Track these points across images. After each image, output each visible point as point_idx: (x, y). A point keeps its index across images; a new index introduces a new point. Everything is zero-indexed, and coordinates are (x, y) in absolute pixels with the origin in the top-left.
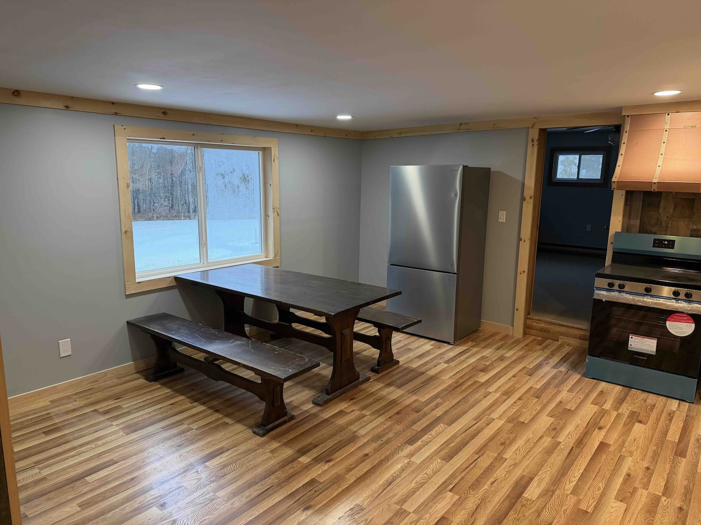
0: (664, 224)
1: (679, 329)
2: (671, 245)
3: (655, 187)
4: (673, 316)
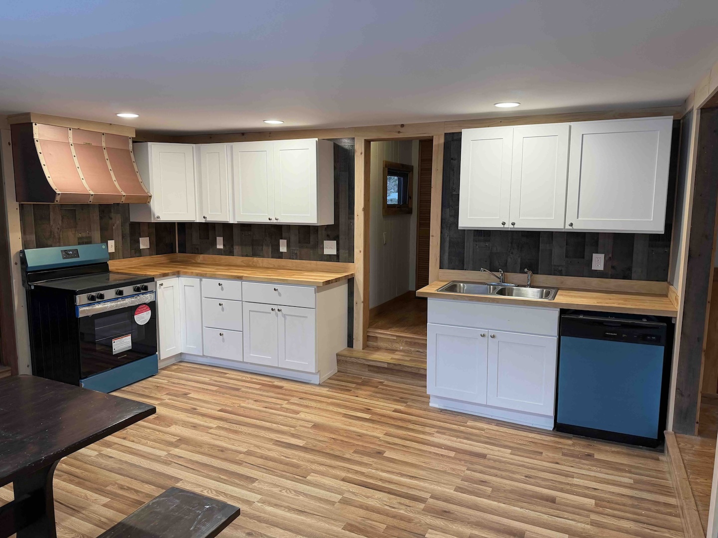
0: (56, 235)
1: (142, 318)
2: (76, 254)
3: (91, 199)
4: (138, 310)
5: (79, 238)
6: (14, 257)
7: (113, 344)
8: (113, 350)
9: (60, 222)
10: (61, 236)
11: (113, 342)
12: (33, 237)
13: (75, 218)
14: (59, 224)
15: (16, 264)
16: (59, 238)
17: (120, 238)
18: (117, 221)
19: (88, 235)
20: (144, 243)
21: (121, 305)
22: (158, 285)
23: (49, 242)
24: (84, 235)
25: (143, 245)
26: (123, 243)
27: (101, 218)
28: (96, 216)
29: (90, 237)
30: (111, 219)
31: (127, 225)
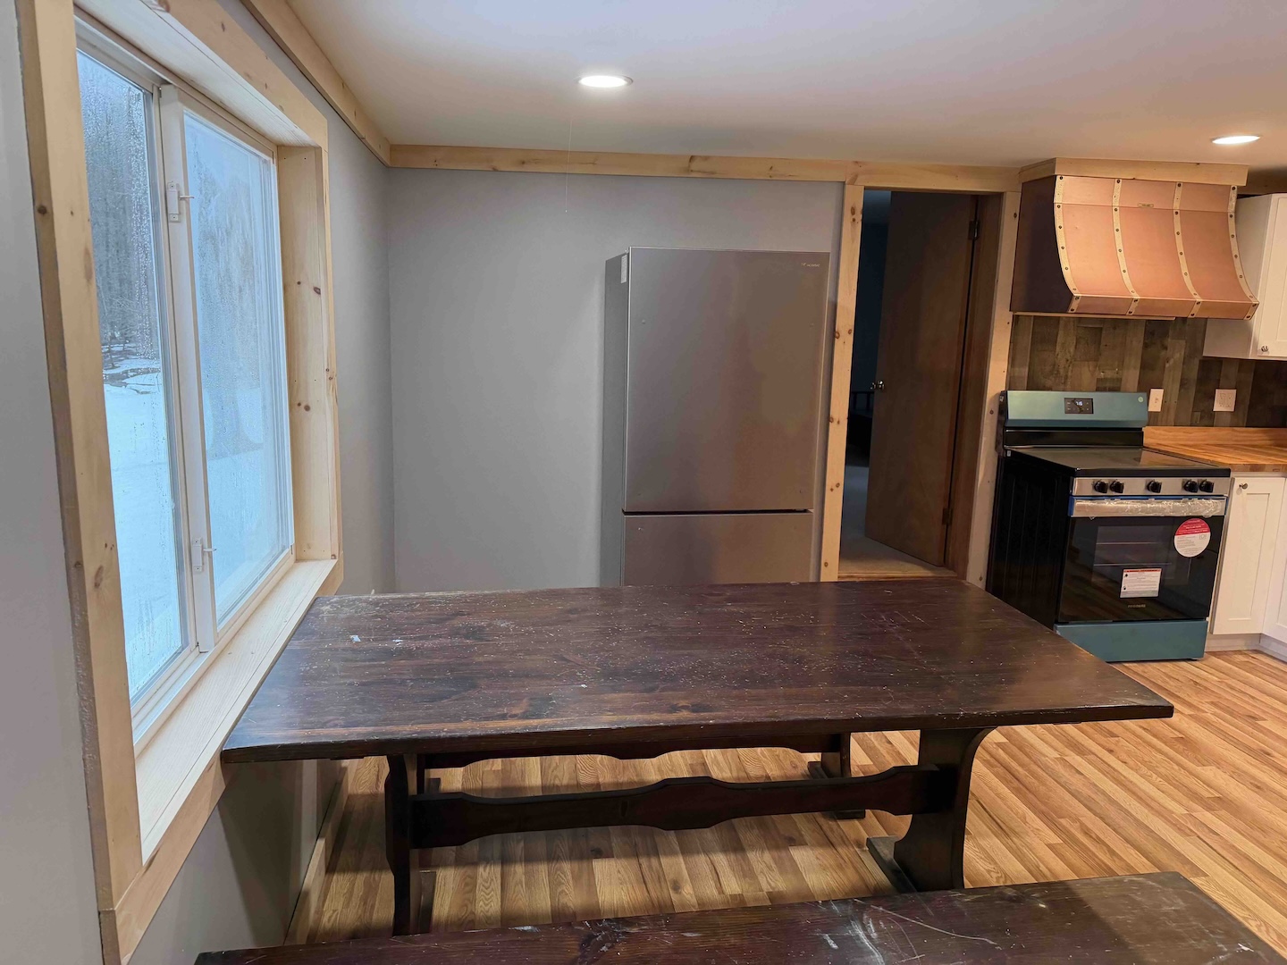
0: (1062, 371)
1: (1191, 544)
2: (1089, 406)
3: (1133, 307)
4: (1183, 525)
5: (1099, 380)
6: (991, 400)
7: (1124, 578)
8: (1122, 590)
9: (1072, 350)
10: (1070, 374)
11: (1125, 574)
12: (1025, 371)
13: (1100, 343)
14: (1069, 352)
15: (992, 412)
16: (1066, 377)
17: (1177, 386)
18: (1176, 352)
19: (1116, 376)
20: (1224, 401)
21: (1153, 510)
22: (1236, 486)
23: (1049, 383)
24: (1109, 374)
25: (1221, 404)
26: (1179, 395)
27: (1146, 346)
28: (1136, 341)
29: (1119, 380)
30: (1166, 348)
31: (1196, 362)
